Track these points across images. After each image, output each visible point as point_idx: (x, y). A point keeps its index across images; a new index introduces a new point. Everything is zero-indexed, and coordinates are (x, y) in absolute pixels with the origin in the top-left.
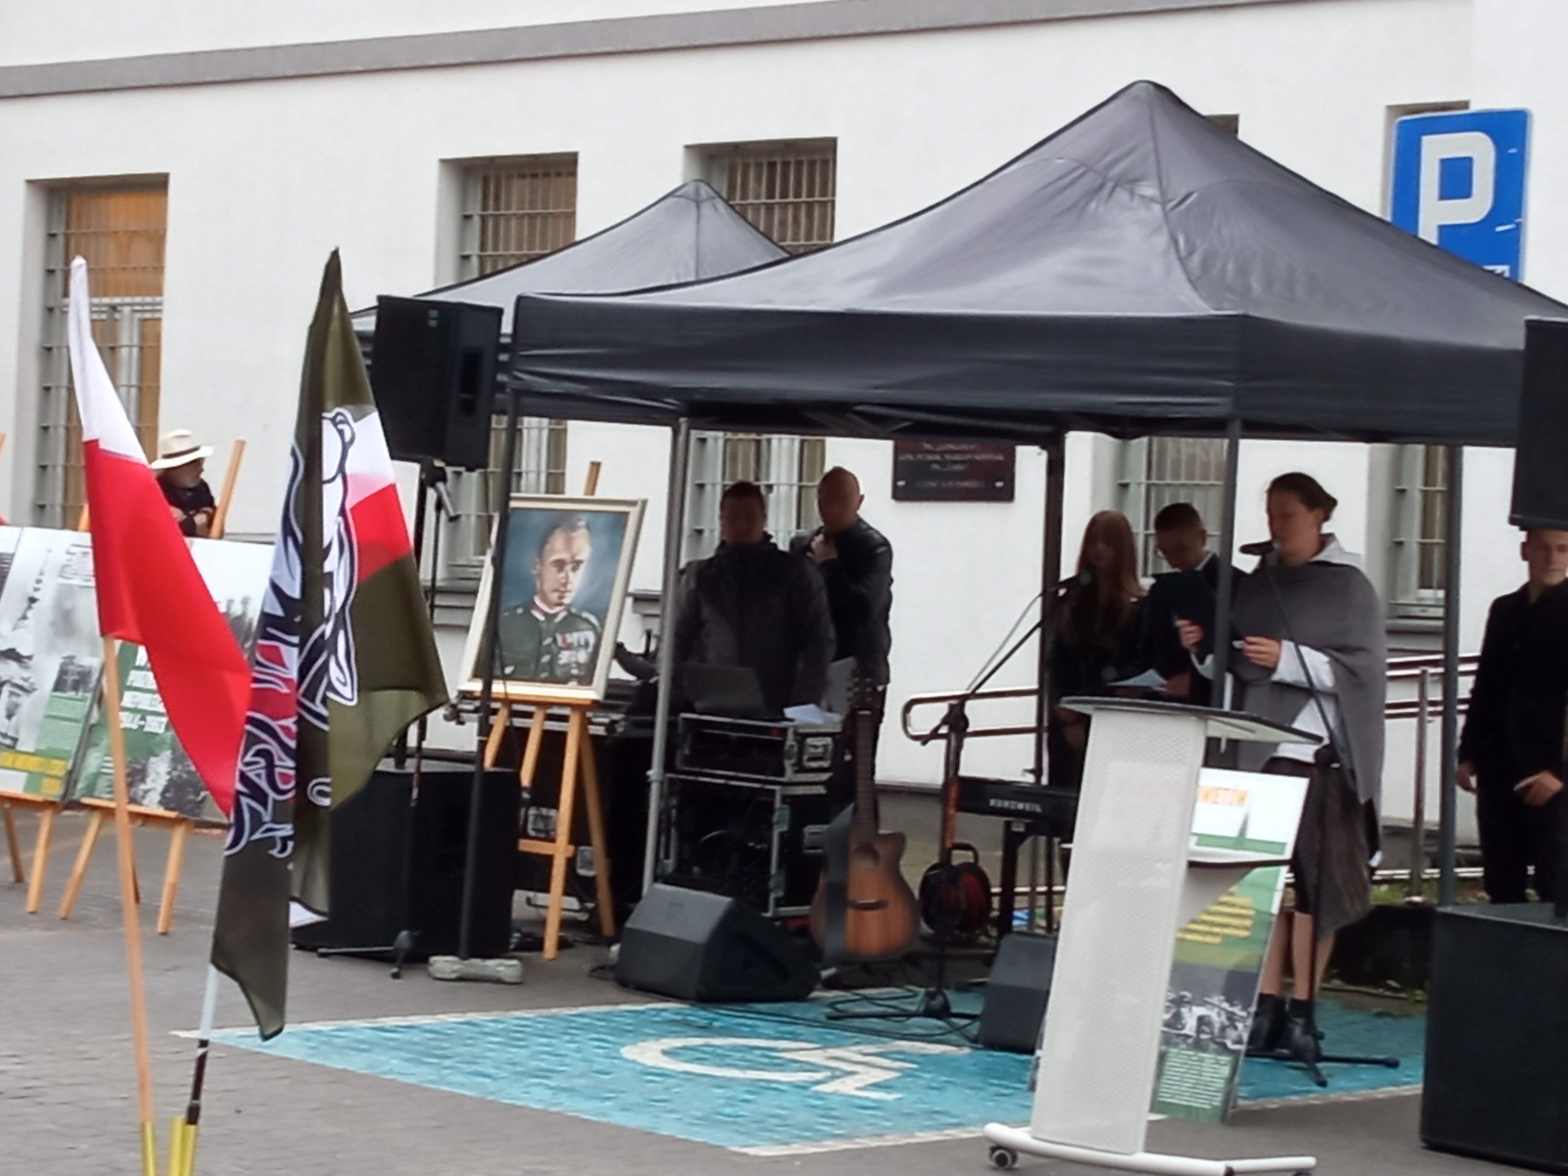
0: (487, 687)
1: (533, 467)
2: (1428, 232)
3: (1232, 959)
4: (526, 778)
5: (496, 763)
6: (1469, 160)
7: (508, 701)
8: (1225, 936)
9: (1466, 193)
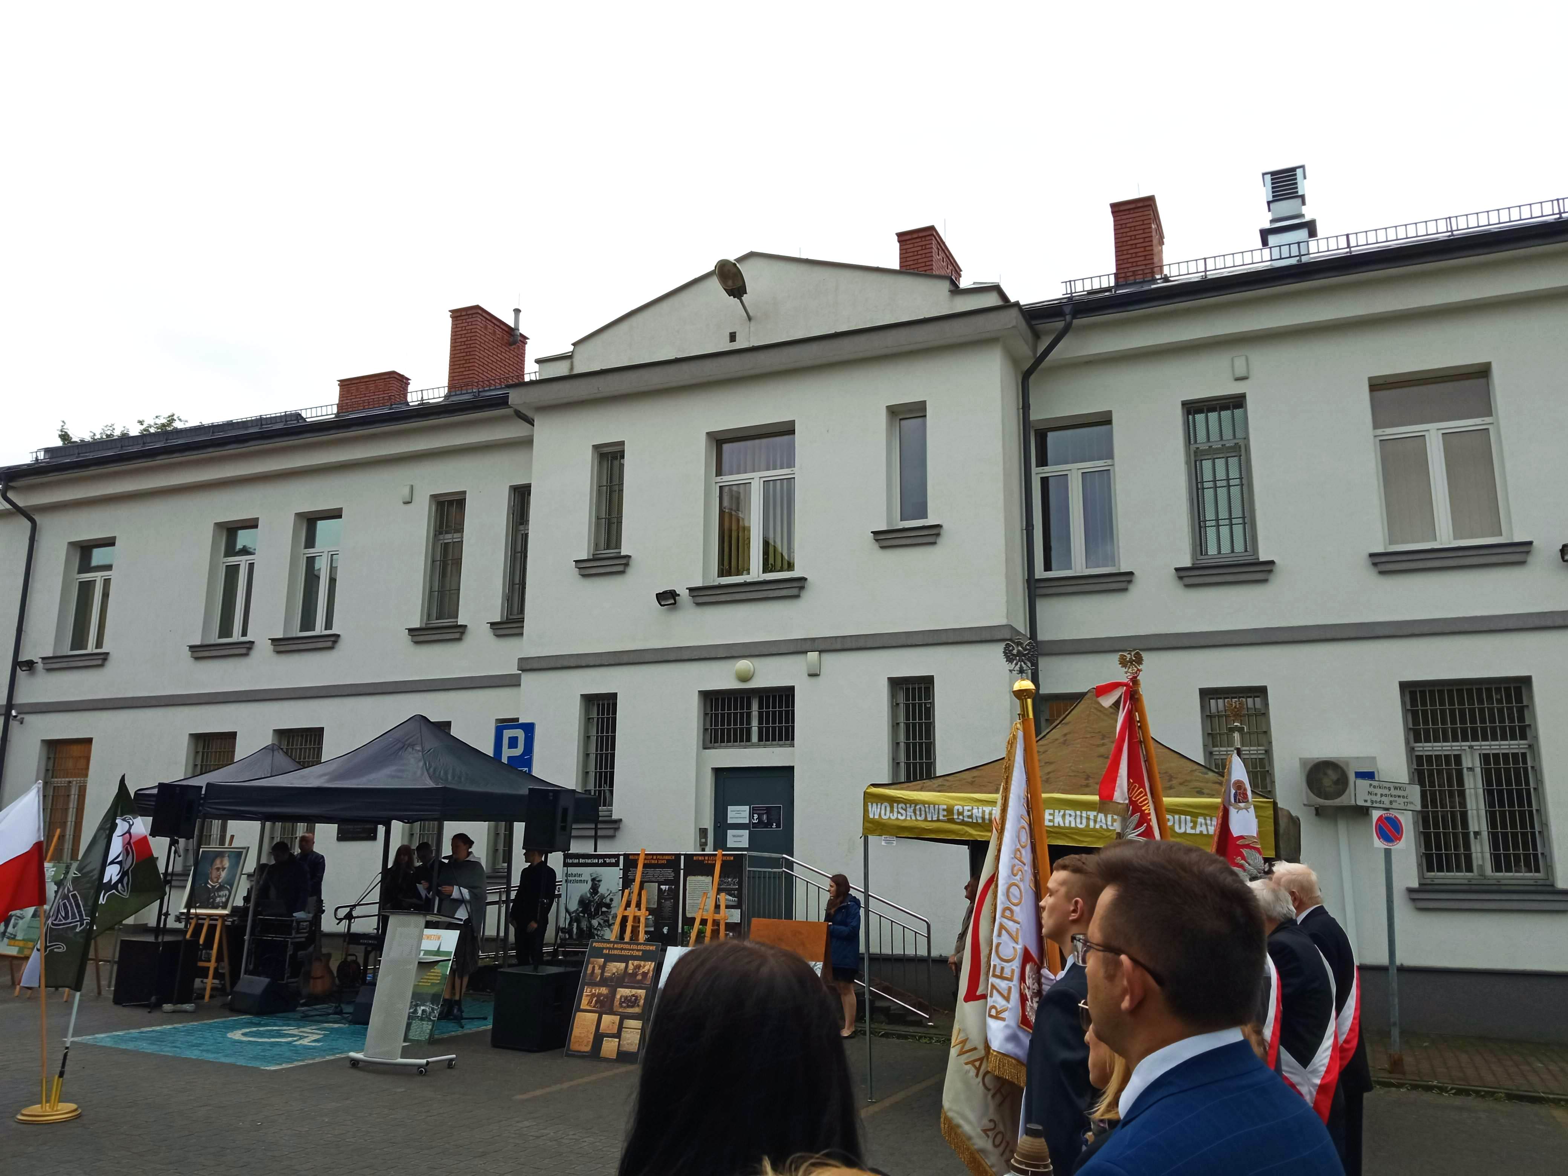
0: (189, 911)
1: (215, 833)
2: (505, 760)
3: (435, 990)
4: (201, 941)
5: (190, 938)
6: (517, 737)
7: (196, 915)
8: (432, 983)
9: (516, 747)
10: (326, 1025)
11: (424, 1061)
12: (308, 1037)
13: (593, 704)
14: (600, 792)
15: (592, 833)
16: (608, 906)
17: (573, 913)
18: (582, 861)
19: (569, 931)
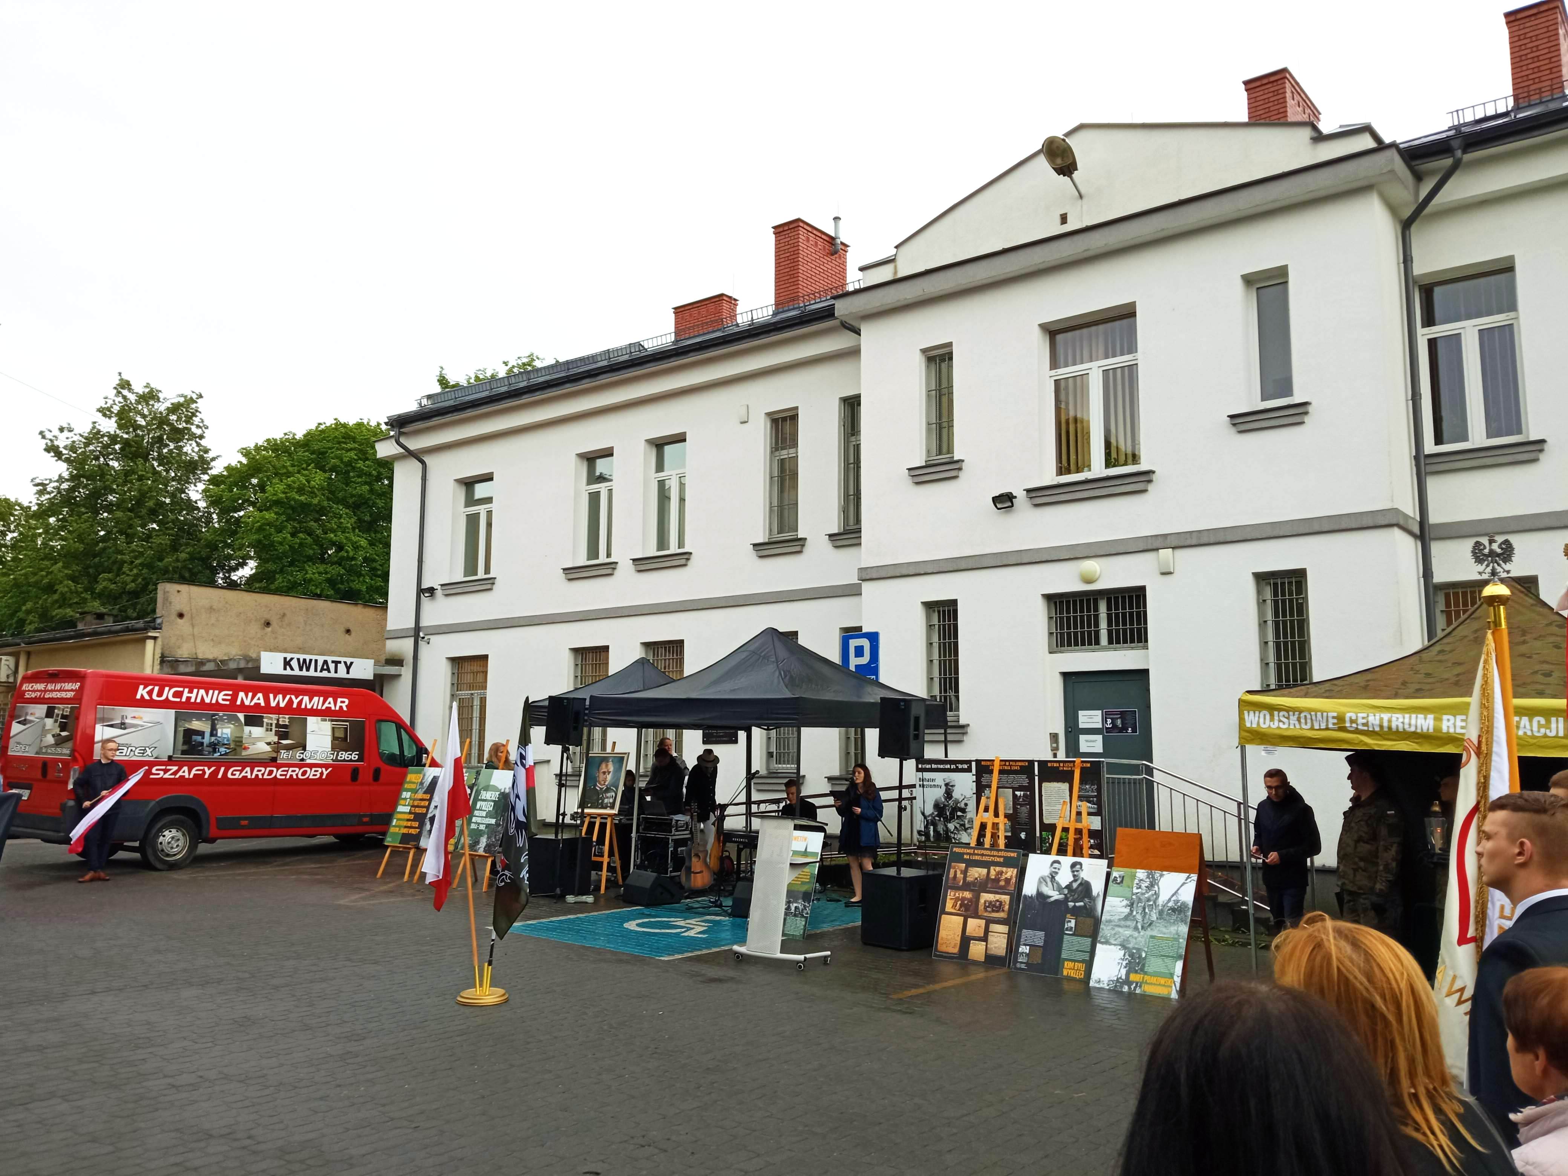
2: (852, 668)
3: (804, 888)
4: (595, 839)
5: (586, 834)
6: (863, 646)
8: (802, 882)
9: (863, 655)
10: (708, 917)
11: (801, 957)
12: (693, 928)
13: (934, 611)
14: (945, 698)
15: (942, 738)
16: (963, 811)
17: (929, 816)
18: (934, 766)
19: (927, 835)
